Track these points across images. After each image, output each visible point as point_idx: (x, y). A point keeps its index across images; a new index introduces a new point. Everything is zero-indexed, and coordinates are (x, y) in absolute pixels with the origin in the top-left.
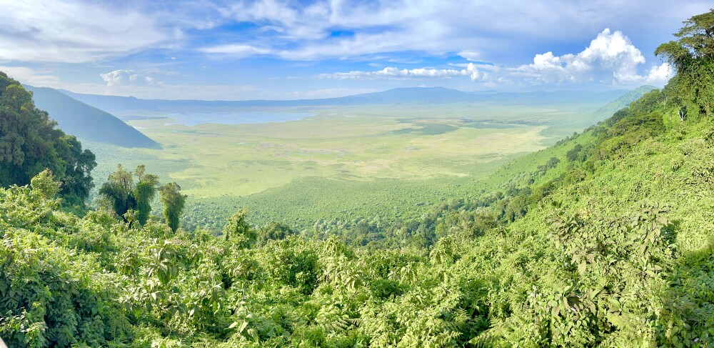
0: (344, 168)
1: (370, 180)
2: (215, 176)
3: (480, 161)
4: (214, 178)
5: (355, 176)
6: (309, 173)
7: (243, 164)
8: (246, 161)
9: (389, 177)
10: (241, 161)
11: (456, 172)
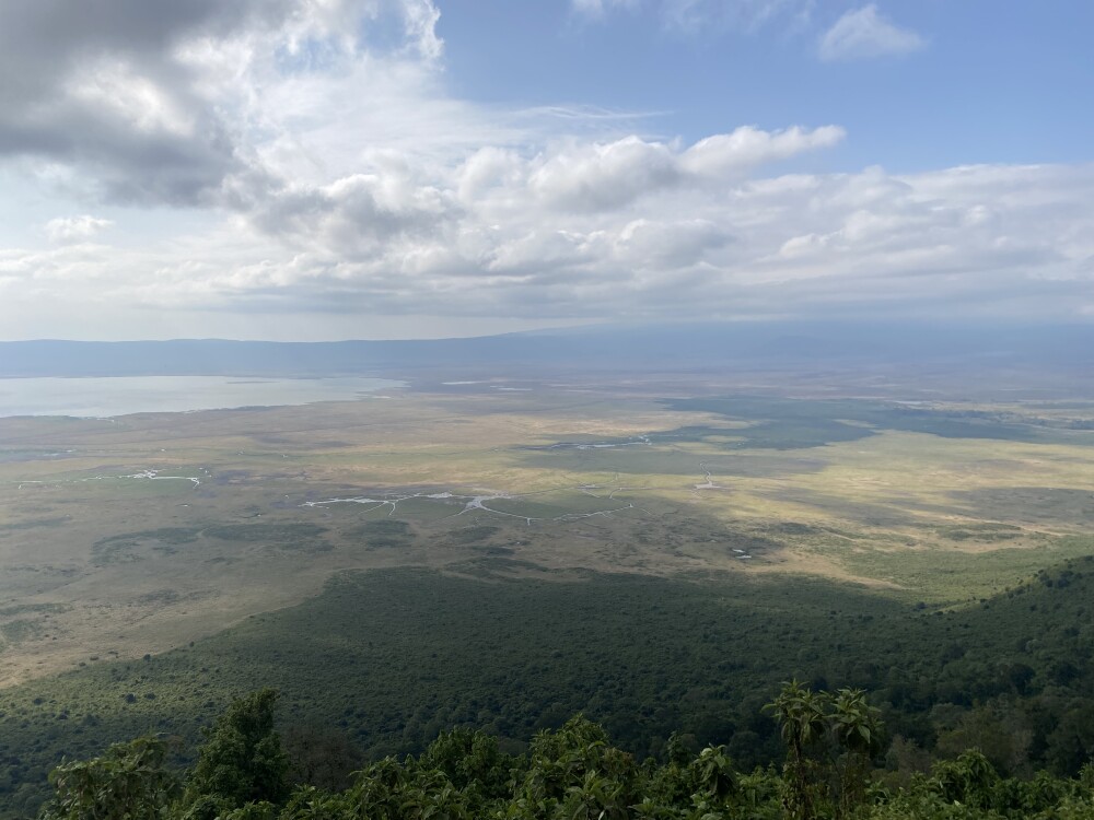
0: (496, 540)
1: (576, 578)
2: (40, 599)
3: (949, 545)
4: (38, 608)
5: (529, 566)
6: (386, 560)
7: (156, 542)
8: (162, 533)
9: (635, 571)
10: (148, 534)
11: (857, 570)
